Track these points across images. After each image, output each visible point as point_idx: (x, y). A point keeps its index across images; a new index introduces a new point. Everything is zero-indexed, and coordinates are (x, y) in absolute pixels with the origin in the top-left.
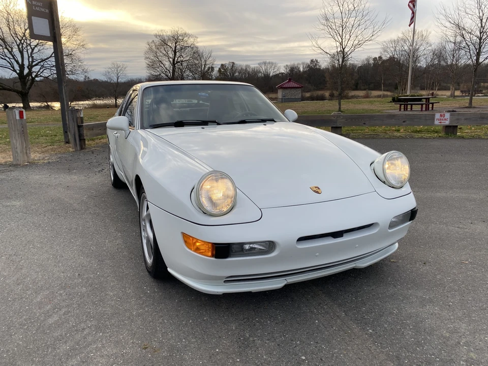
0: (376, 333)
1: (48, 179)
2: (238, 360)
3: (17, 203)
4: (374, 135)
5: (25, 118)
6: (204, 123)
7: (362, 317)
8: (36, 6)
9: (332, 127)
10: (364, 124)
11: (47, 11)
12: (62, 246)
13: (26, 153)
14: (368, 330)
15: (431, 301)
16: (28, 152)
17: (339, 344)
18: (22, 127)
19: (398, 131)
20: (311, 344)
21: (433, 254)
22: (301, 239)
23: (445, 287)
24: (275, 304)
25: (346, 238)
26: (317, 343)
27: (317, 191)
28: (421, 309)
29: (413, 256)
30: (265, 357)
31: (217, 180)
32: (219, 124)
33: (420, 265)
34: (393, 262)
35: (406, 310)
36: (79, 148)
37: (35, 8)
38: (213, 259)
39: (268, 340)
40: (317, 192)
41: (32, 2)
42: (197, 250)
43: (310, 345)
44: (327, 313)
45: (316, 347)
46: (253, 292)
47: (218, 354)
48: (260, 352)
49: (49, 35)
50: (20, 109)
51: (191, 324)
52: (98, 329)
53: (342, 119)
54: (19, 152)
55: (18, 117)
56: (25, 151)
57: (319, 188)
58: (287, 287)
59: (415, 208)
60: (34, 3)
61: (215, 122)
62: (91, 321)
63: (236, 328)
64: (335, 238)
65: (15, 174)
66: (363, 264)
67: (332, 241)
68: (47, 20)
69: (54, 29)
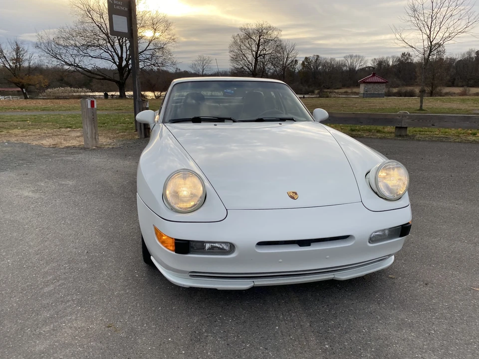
0: (332, 349)
1: (105, 163)
2: (183, 352)
3: (71, 183)
4: (444, 137)
5: (95, 107)
6: (221, 120)
7: (326, 331)
8: (117, 5)
9: (396, 127)
10: (433, 125)
11: (126, 9)
12: (87, 225)
13: (95, 138)
14: (324, 345)
15: (411, 325)
16: (97, 137)
17: (288, 354)
18: (93, 115)
19: (474, 134)
20: (260, 349)
21: (442, 276)
22: (261, 244)
23: (435, 313)
24: (246, 304)
25: (313, 248)
26: (266, 349)
27: (293, 196)
28: (395, 333)
29: (417, 275)
30: (209, 353)
31: (185, 178)
32: (234, 121)
33: (420, 285)
34: (391, 278)
35: (377, 331)
36: (143, 136)
37: (116, 7)
38: (174, 253)
39: (221, 338)
40: (293, 198)
41: (113, 2)
42: (163, 242)
43: (258, 349)
44: (292, 321)
45: (263, 353)
46: (218, 289)
47: (169, 342)
48: (207, 348)
49: (127, 32)
50: (92, 99)
51: (159, 311)
52: (80, 303)
53: (408, 119)
54: (89, 137)
55: (89, 106)
56: (94, 137)
57: (296, 194)
58: (254, 289)
59: (408, 223)
60: (115, 2)
61: (230, 119)
62: (77, 295)
63: (197, 322)
64: (300, 246)
65: (81, 156)
66: (343, 276)
67: (297, 249)
68: (126, 18)
69: (131, 26)
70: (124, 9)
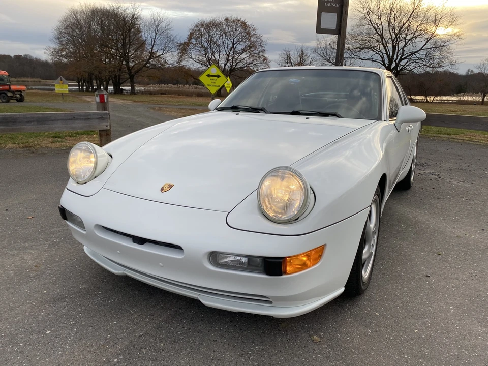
37: (327, 4)
40: (162, 189)
49: (335, 29)
59: (284, 258)
64: (133, 242)
66: (206, 301)
67: (129, 244)
68: (336, 14)
69: (341, 22)
70: (336, 5)
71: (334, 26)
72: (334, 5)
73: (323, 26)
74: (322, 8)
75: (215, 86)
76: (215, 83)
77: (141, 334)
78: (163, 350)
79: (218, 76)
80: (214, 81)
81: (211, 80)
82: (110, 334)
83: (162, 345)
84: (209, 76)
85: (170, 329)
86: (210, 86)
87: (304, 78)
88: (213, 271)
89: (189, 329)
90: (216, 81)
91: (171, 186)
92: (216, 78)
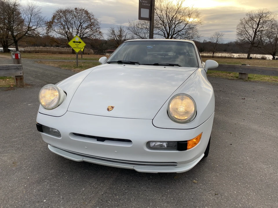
2: (26, 186)
26: (63, 198)
27: (110, 109)
29: (217, 186)
30: (35, 190)
33: (210, 193)
34: (194, 182)
37: (143, 4)
39: (50, 185)
40: (108, 110)
43: (59, 197)
44: (96, 188)
45: (59, 200)
47: (27, 179)
48: (38, 187)
60: (143, 1)
61: (137, 63)
66: (138, 169)
67: (95, 142)
68: (149, 10)
69: (151, 14)
70: (148, 5)
71: (147, 16)
72: (147, 5)
73: (142, 16)
74: (141, 6)
75: (78, 48)
76: (78, 46)
77: (103, 193)
78: (120, 200)
79: (80, 42)
80: (77, 45)
81: (76, 44)
82: (84, 196)
83: (118, 197)
84: (74, 42)
85: (118, 188)
86: (75, 48)
87: (155, 45)
88: (148, 152)
89: (128, 186)
90: (78, 45)
91: (112, 107)
92: (79, 43)
